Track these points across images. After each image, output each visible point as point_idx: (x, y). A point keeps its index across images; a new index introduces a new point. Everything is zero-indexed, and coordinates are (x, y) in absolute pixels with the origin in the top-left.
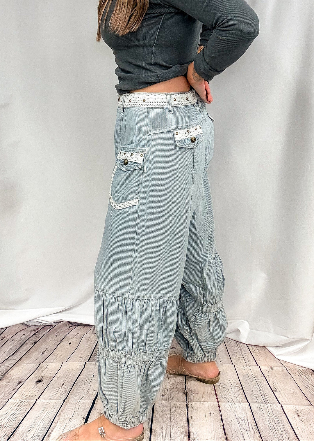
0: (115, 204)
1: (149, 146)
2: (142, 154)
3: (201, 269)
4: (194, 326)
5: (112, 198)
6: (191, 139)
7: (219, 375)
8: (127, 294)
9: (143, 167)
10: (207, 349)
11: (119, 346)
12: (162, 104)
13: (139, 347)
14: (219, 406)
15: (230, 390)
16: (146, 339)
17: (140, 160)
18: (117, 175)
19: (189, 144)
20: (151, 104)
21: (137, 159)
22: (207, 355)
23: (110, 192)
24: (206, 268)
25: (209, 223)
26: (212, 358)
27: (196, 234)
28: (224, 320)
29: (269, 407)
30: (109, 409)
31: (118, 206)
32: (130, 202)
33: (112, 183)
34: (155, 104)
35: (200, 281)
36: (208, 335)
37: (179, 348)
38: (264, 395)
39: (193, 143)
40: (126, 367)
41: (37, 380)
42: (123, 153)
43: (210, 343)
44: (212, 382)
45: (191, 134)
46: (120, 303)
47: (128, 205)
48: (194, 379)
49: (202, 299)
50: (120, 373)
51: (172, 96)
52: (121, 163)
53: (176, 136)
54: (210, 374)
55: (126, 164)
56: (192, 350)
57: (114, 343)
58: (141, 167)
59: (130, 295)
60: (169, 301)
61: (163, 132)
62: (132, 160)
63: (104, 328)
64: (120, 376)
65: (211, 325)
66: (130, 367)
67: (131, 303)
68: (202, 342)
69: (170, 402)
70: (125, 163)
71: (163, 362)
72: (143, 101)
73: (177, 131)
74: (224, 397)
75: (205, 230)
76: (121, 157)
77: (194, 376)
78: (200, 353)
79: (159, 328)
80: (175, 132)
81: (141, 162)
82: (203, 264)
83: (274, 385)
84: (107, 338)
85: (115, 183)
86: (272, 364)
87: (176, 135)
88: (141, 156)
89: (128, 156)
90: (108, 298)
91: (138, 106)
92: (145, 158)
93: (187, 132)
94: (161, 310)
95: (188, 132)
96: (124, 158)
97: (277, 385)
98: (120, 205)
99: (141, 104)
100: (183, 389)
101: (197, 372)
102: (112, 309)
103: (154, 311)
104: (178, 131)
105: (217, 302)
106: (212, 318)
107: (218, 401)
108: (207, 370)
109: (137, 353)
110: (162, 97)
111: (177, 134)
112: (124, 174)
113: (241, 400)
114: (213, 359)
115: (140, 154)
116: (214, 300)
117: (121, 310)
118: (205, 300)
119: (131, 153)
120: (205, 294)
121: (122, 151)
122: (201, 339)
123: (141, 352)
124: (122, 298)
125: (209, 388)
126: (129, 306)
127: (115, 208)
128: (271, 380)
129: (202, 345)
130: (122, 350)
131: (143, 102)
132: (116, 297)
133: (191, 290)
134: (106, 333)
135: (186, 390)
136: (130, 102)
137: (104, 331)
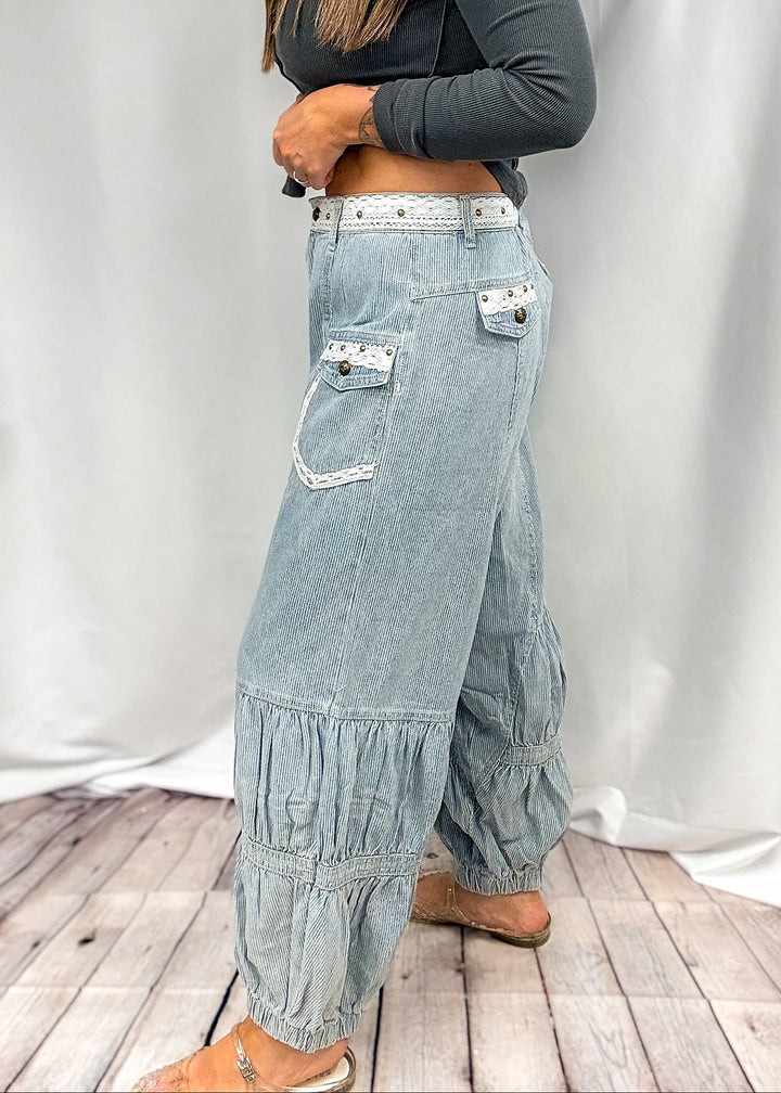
0: (309, 476)
1: (411, 329)
2: (391, 348)
3: (512, 653)
4: (490, 802)
5: (300, 459)
6: (516, 315)
7: (548, 924)
8: (326, 706)
9: (391, 382)
10: (521, 858)
11: (299, 838)
12: (449, 223)
13: (349, 843)
14: (549, 1005)
15: (578, 962)
16: (368, 823)
17: (385, 364)
18: (318, 401)
19: (510, 328)
20: (421, 221)
21: (377, 360)
22: (519, 874)
23: (296, 445)
24: (523, 651)
25: (531, 536)
26: (532, 882)
27: (502, 563)
28: (565, 785)
29: (678, 1006)
30: (263, 1000)
31: (318, 481)
32: (353, 471)
33: (302, 421)
34: (430, 222)
35: (507, 684)
36: (523, 823)
37: (446, 856)
38: (664, 976)
39: (520, 325)
40: (314, 894)
41: (82, 937)
42: (337, 345)
43: (528, 844)
44: (532, 942)
45: (517, 300)
46: (305, 729)
47: (346, 479)
48: (487, 935)
49: (511, 731)
50: (299, 907)
51: (472, 202)
52: (331, 371)
53: (483, 306)
54: (528, 921)
55: (345, 373)
56: (482, 862)
57: (286, 832)
58: (385, 382)
59: (333, 707)
60: (431, 728)
61: (453, 293)
62: (364, 363)
63: (262, 792)
64: (297, 915)
65: (530, 799)
66: (325, 894)
67: (337, 728)
68: (506, 842)
69: (422, 993)
70: (344, 369)
71: (407, 883)
72: (399, 214)
73: (484, 293)
74: (560, 979)
75: (521, 554)
76: (333, 354)
77: (484, 927)
78: (503, 870)
79: (401, 796)
80: (481, 294)
81: (388, 368)
82: (516, 641)
83: (690, 949)
84: (267, 817)
85: (312, 422)
86: (686, 896)
87: (483, 303)
88: (389, 355)
89: (352, 354)
90: (277, 715)
91: (382, 227)
92: (398, 359)
93: (507, 296)
94: (411, 750)
95: (510, 296)
96: (341, 357)
97: (698, 949)
98: (325, 477)
99: (391, 221)
100: (456, 959)
101: (493, 918)
102: (284, 743)
103: (392, 751)
104: (488, 293)
105: (548, 737)
106: (535, 779)
107: (545, 992)
108: (517, 913)
109: (343, 858)
110: (448, 205)
111: (485, 301)
112: (337, 399)
113: (604, 989)
114: (535, 885)
115: (386, 348)
116: (541, 735)
117: (306, 746)
118: (517, 733)
119: (360, 344)
120: (519, 716)
121: (335, 342)
122: (505, 833)
123: (354, 854)
124: (312, 715)
125: (523, 956)
126: (330, 736)
127: (308, 484)
128: (682, 938)
129: (509, 849)
130: (306, 848)
131: (397, 216)
132: (296, 715)
133: (482, 708)
134: (266, 804)
135: (463, 961)
136: (359, 217)
137: (261, 801)
